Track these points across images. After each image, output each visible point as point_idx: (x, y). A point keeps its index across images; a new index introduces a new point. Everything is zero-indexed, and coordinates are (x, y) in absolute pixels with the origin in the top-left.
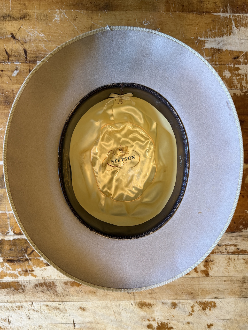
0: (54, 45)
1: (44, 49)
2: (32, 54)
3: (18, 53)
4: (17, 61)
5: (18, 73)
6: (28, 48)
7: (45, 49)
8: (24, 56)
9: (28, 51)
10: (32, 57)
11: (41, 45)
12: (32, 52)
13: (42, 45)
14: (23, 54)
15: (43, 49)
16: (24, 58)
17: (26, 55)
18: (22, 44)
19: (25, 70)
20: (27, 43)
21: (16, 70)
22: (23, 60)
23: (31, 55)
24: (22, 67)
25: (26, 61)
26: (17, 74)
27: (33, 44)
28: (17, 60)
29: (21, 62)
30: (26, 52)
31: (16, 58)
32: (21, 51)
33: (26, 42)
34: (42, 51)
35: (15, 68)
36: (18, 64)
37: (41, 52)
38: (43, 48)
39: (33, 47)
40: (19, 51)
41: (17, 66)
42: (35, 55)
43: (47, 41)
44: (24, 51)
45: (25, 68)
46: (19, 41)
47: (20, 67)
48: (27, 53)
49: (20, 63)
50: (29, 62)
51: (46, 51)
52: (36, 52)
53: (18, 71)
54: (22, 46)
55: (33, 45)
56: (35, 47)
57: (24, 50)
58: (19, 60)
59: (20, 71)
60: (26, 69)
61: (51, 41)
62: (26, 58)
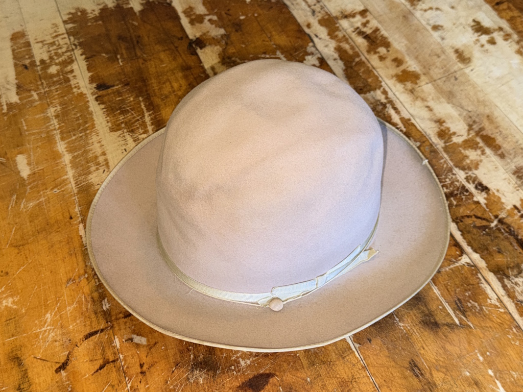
0: (64, 293)
1: (75, 306)
2: (91, 322)
3: (95, 347)
4: (113, 345)
5: (137, 335)
6: (82, 334)
7: (75, 303)
8: (100, 336)
9: (88, 331)
10: (98, 320)
11: (69, 313)
12: (88, 323)
13: (69, 310)
14: (95, 338)
15: (77, 307)
16: (102, 333)
17: (96, 332)
18: (75, 346)
19: (128, 324)
20: (71, 338)
21: (132, 341)
22: (109, 334)
23: (93, 324)
24: (122, 331)
25: (109, 328)
26: (141, 335)
27: (71, 327)
28: (111, 344)
29: (113, 337)
30: (89, 334)
31: (107, 347)
32: (91, 343)
33: (70, 340)
34: (81, 308)
35: (127, 344)
36: (119, 340)
37: (84, 309)
38: (74, 308)
39: (77, 324)
40: (92, 347)
41: (124, 340)
42: (93, 316)
43: (59, 304)
44: (89, 337)
45: (123, 327)
46: (69, 353)
47: (124, 335)
48: (91, 331)
49: (116, 337)
50: (109, 323)
51: (78, 301)
52: (86, 317)
53: (134, 336)
54: (78, 345)
55: (73, 326)
56: (75, 322)
57: (86, 339)
58: (111, 342)
59: (134, 332)
60: (125, 323)
61: (58, 299)
62: (102, 331)
